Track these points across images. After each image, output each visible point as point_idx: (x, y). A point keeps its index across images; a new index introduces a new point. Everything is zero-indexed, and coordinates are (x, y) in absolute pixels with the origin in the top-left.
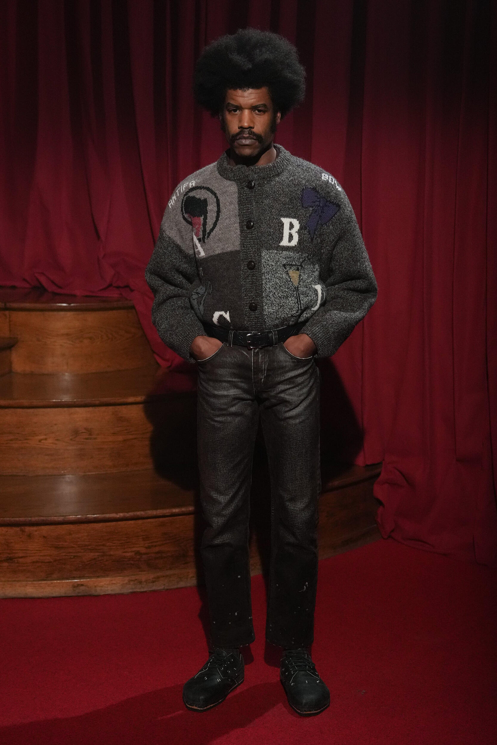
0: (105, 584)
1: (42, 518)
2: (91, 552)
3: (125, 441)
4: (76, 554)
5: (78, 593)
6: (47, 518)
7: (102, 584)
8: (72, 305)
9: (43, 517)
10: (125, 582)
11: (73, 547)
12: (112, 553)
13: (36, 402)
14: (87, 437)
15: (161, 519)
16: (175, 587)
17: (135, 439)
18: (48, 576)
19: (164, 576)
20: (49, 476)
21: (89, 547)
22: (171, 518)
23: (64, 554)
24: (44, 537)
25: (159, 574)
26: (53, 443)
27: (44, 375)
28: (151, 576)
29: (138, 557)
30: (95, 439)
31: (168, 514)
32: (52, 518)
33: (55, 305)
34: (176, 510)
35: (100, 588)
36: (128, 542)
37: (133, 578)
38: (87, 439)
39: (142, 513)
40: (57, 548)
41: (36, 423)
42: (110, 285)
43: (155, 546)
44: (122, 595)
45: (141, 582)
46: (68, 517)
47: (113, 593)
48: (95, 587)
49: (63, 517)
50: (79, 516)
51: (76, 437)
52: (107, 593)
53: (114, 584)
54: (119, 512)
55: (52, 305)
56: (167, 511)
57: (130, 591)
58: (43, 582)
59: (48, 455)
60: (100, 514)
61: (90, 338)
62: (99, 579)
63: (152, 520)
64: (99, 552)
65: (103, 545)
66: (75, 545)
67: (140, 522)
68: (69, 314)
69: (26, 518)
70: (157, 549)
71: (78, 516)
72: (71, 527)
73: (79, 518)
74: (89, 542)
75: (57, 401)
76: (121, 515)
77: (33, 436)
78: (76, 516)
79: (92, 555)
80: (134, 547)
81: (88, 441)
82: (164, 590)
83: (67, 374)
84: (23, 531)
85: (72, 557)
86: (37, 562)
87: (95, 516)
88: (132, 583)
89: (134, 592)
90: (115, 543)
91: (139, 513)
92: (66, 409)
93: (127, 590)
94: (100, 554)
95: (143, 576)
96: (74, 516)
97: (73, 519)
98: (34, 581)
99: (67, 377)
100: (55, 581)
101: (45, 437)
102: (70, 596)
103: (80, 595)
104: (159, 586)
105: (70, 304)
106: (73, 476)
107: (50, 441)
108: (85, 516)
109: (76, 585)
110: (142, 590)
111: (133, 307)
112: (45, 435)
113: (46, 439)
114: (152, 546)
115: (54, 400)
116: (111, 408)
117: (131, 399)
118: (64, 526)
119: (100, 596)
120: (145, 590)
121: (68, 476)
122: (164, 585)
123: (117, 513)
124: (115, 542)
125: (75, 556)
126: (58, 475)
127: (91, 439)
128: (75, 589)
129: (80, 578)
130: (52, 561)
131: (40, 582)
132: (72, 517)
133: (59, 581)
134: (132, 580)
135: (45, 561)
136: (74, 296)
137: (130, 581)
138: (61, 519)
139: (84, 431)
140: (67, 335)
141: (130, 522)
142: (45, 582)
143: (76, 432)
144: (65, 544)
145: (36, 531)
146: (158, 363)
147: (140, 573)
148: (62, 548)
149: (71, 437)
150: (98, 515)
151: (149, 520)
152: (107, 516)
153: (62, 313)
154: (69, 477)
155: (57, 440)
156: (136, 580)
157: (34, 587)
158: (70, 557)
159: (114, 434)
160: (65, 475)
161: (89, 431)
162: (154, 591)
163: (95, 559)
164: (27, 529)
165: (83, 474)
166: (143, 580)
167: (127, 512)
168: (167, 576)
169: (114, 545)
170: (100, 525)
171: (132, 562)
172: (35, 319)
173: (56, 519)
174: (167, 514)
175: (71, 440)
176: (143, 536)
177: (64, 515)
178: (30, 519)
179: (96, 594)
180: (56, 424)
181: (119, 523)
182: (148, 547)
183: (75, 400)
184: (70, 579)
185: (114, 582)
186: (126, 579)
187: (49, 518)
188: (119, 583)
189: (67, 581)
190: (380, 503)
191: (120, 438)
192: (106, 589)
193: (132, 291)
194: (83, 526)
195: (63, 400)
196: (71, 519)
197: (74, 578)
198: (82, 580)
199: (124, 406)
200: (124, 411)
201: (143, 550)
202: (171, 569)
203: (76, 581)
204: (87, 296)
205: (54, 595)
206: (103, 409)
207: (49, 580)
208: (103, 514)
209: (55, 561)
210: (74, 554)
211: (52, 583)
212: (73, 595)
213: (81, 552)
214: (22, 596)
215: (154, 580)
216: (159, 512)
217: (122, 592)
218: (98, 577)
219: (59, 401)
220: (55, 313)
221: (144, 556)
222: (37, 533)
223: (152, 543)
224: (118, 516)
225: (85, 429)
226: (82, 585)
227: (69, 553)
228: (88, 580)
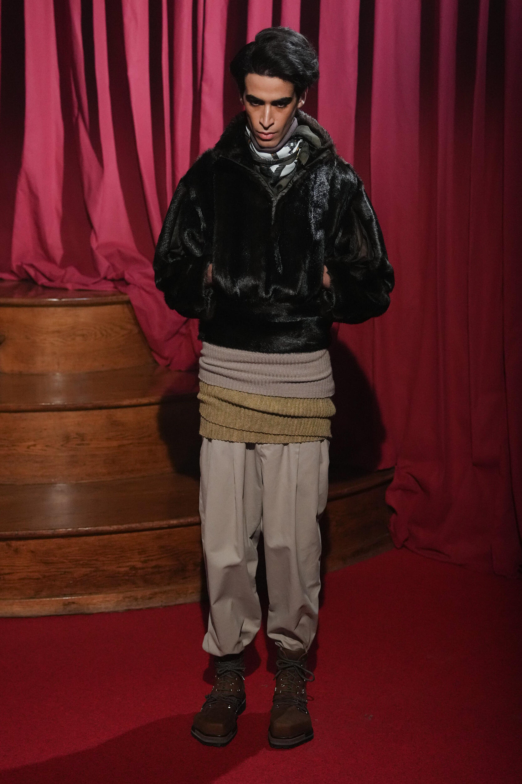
0: (98, 601)
1: (29, 532)
2: (83, 568)
3: (120, 446)
4: (67, 570)
5: (69, 611)
6: (34, 531)
7: (94, 601)
8: (63, 300)
9: (31, 530)
10: (119, 599)
11: (63, 562)
12: (105, 568)
13: (23, 406)
14: (79, 442)
15: (158, 532)
16: (173, 604)
17: (131, 444)
18: (37, 594)
19: (161, 593)
20: (38, 484)
21: (81, 562)
22: (168, 530)
23: (54, 570)
24: (32, 552)
25: (156, 590)
26: (42, 450)
27: (32, 375)
28: (148, 592)
29: (134, 572)
30: (88, 444)
31: (166, 526)
32: (41, 531)
33: (45, 300)
34: (174, 522)
35: (93, 606)
36: (121, 557)
37: (129, 594)
38: (78, 445)
39: (138, 525)
40: (46, 563)
41: (24, 428)
42: (105, 278)
43: (152, 560)
44: (116, 613)
45: (136, 599)
46: (58, 530)
47: (107, 611)
48: (88, 604)
49: (53, 531)
50: (70, 529)
51: (67, 443)
52: (100, 611)
53: (108, 601)
54: (113, 525)
55: (42, 300)
56: (164, 523)
57: (125, 608)
58: (32, 600)
59: (37, 462)
60: (92, 527)
61: (83, 335)
62: (92, 596)
63: (147, 533)
64: (91, 567)
65: (96, 560)
66: (65, 561)
67: (135, 534)
68: (59, 309)
69: (12, 532)
70: (154, 563)
71: (68, 530)
72: (62, 541)
73: (69, 531)
74: (81, 557)
75: (46, 404)
76: (115, 527)
77: (21, 442)
78: (66, 530)
79: (84, 570)
80: (129, 561)
81: (79, 447)
82: (161, 607)
83: (58, 374)
84: (9, 546)
85: (62, 573)
86: (24, 579)
87: (87, 529)
88: (127, 600)
89: (129, 610)
90: (108, 558)
91: (134, 526)
92: (55, 413)
93: (122, 607)
94: (93, 569)
95: (139, 593)
96: (64, 530)
97: (63, 532)
98: (21, 599)
99: (58, 377)
100: (44, 599)
101: (33, 443)
102: (61, 615)
103: (70, 613)
104: (156, 603)
105: (60, 299)
106: (65, 485)
107: (39, 447)
108: (75, 529)
109: (66, 603)
110: (138, 607)
111: (128, 302)
112: (34, 441)
113: (35, 445)
114: (149, 560)
115: (43, 404)
116: (104, 412)
117: (126, 402)
118: (54, 540)
119: (93, 614)
120: (141, 607)
121: (59, 485)
122: (162, 601)
123: (110, 525)
124: (107, 556)
125: (65, 572)
126: (48, 484)
127: (83, 444)
128: (66, 607)
129: (71, 595)
130: (41, 577)
131: (28, 600)
132: (62, 531)
133: (48, 599)
134: (126, 597)
135: (34, 577)
136: (66, 290)
137: (124, 598)
138: (50, 532)
139: (75, 436)
140: (58, 332)
141: (125, 535)
142: (34, 600)
143: (67, 438)
144: (56, 559)
145: (23, 546)
146: (155, 362)
147: (135, 589)
148: (51, 563)
149: (62, 443)
150: (90, 528)
151: (144, 533)
152: (100, 528)
153: (52, 309)
154: (61, 486)
155: (47, 446)
156: (131, 596)
157: (22, 605)
158: (60, 573)
159: (108, 439)
160: (56, 483)
161: (81, 437)
162: (151, 609)
163: (87, 575)
164: (14, 543)
165: (75, 482)
166: (139, 597)
167: (122, 524)
168: (165, 592)
169: (107, 559)
170: (92, 538)
171: (127, 578)
172: (23, 315)
173: (44, 532)
174: (164, 526)
175: (62, 446)
176: (139, 549)
177: (54, 528)
178: (16, 532)
179: (88, 612)
180: (45, 429)
181: (113, 536)
182: (145, 562)
183: (66, 404)
184: (61, 596)
185: (107, 599)
186: (121, 596)
187: (38, 531)
188: (114, 600)
189: (58, 599)
190: (393, 510)
191: (115, 443)
192: (100, 606)
193: (127, 284)
194: (74, 540)
195: (53, 404)
196: (61, 532)
197: (65, 595)
198: (73, 598)
199: (119, 410)
200: (119, 414)
201: (139, 565)
202: (169, 584)
203: (67, 598)
204: (80, 290)
205: (44, 613)
206: (96, 412)
207: (38, 598)
208: (96, 526)
209: (44, 577)
210: (64, 570)
211: (41, 601)
212: (64, 613)
213: (72, 568)
214: (8, 615)
215: (151, 596)
216: (156, 524)
217: (116, 609)
218: (91, 594)
219: (49, 404)
220: (45, 309)
221: (139, 571)
222: (24, 547)
223: (148, 557)
224: (112, 529)
225: (77, 434)
226: (74, 603)
227: (60, 568)
228: (81, 597)
